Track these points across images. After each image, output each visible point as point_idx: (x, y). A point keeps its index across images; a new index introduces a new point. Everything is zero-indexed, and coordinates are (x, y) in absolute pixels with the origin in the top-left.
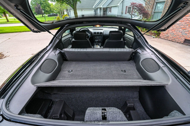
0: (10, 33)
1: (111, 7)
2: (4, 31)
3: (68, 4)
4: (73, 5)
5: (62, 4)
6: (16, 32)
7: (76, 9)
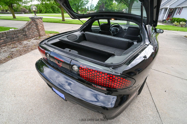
0: (75, 24)
1: (183, 8)
2: (72, 23)
3: (125, 3)
4: (130, 4)
5: (119, 3)
6: (78, 24)
7: (131, 9)
